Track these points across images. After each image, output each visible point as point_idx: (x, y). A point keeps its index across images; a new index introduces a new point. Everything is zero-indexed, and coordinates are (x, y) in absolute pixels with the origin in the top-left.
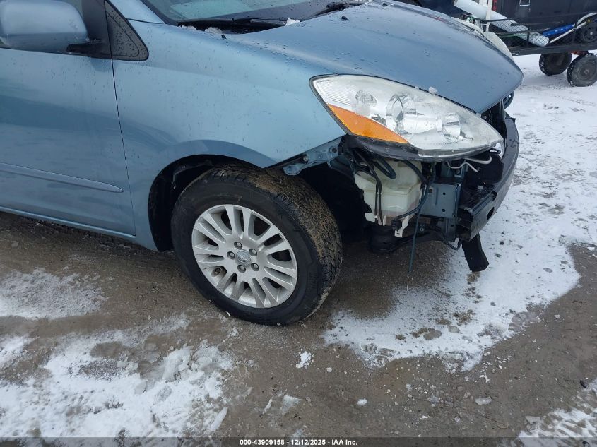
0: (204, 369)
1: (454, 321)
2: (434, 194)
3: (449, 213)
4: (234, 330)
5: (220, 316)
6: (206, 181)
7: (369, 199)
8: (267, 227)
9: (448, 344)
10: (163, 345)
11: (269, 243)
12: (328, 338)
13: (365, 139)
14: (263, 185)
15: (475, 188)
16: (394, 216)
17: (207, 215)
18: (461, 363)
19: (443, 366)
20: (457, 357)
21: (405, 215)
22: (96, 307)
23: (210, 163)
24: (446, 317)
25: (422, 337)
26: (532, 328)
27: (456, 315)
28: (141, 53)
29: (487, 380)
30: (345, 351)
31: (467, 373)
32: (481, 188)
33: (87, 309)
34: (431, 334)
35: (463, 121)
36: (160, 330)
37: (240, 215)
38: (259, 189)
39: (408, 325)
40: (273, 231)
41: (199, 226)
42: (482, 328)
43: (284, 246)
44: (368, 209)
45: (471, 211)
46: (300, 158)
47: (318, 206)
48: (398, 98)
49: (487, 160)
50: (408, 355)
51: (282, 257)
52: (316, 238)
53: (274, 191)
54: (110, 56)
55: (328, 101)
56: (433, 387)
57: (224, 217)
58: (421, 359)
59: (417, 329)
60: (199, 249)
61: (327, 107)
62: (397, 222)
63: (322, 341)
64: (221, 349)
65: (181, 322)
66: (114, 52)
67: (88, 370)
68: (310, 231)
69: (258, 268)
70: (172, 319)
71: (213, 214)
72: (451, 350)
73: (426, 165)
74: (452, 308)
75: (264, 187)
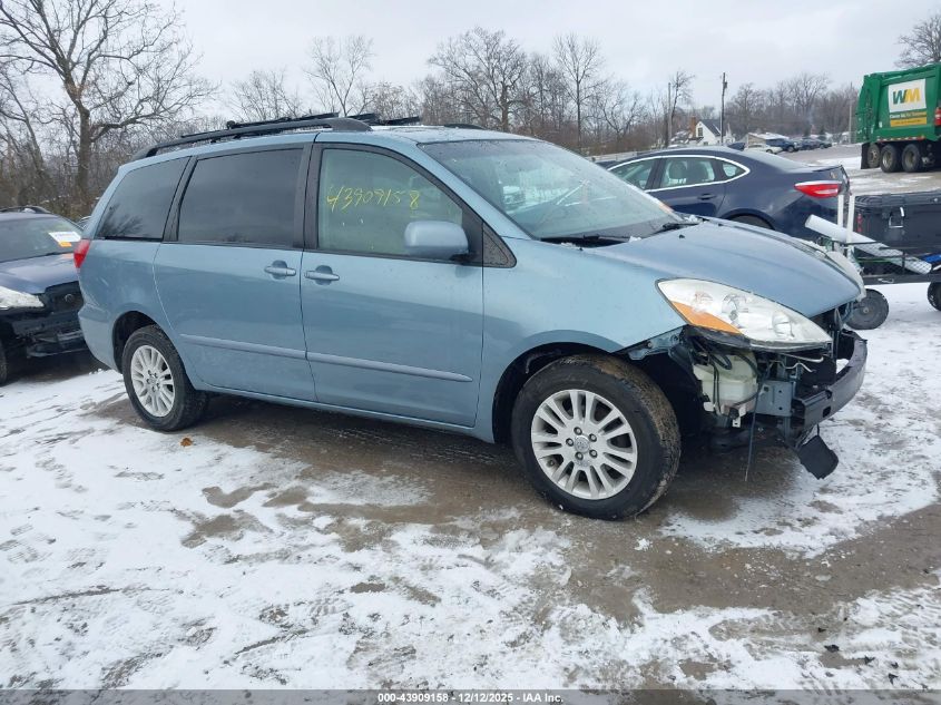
0: (544, 546)
1: (797, 524)
2: (770, 392)
3: (786, 412)
4: (568, 521)
5: (551, 511)
6: (553, 368)
7: (707, 389)
8: (608, 410)
9: (789, 539)
10: (500, 529)
11: (608, 428)
12: (665, 532)
13: (703, 329)
14: (609, 369)
15: (811, 387)
16: (731, 405)
17: (550, 401)
18: (802, 553)
19: (783, 555)
20: (799, 549)
21: (740, 403)
22: (424, 499)
23: (559, 353)
24: (789, 521)
25: (762, 533)
26: (881, 533)
27: (800, 520)
28: (510, 261)
29: (829, 565)
30: (683, 541)
31: (809, 560)
32: (816, 387)
33: (414, 503)
34: (771, 532)
35: (792, 320)
36: (493, 518)
37: (583, 400)
38: (604, 373)
39: (748, 525)
40: (615, 413)
41: (541, 413)
42: (826, 530)
43: (625, 429)
44: (706, 399)
45: (803, 401)
46: (645, 344)
47: (657, 393)
48: (733, 299)
49: (819, 358)
50: (749, 545)
51: (623, 442)
52: (657, 420)
53: (618, 375)
54: (482, 264)
55: (671, 299)
56: (773, 567)
57: (566, 404)
58: (762, 550)
59: (758, 528)
60: (537, 437)
61: (670, 303)
62: (734, 411)
63: (660, 533)
64: (558, 534)
65: (513, 513)
66: (485, 261)
67: (432, 542)
68: (651, 413)
69: (596, 456)
70: (503, 511)
71: (557, 400)
72: (792, 543)
73: (758, 354)
74: (796, 515)
75: (608, 372)
